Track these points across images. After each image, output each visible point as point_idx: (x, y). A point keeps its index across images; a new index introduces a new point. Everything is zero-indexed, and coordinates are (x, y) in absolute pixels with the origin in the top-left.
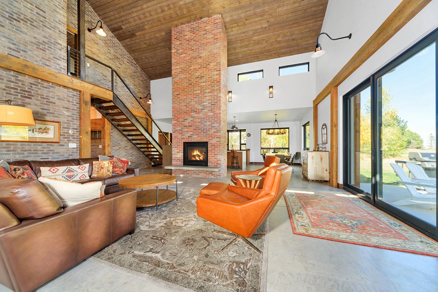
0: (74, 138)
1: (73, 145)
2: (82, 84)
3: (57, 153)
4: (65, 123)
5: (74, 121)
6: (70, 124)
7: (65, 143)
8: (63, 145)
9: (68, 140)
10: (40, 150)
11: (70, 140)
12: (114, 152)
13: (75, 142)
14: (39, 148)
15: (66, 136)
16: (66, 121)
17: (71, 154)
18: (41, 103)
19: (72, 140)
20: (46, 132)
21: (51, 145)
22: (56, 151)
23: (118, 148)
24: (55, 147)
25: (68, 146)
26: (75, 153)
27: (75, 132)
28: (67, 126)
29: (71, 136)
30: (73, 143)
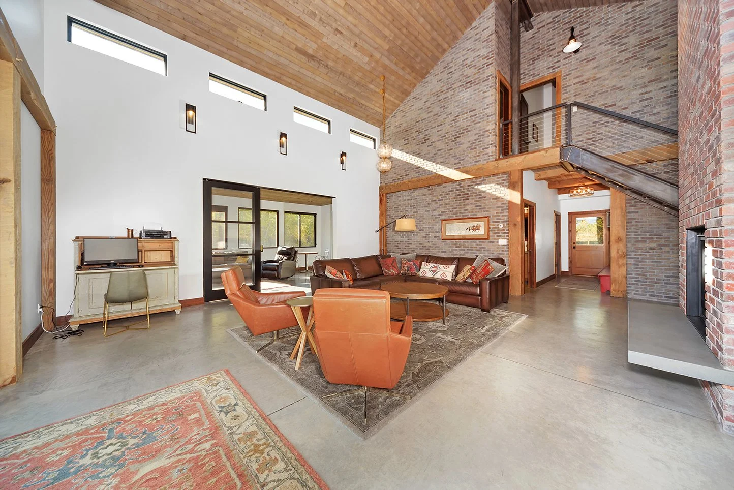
0: (504, 233)
1: (503, 242)
2: (508, 163)
3: (488, 250)
4: (495, 216)
5: (503, 213)
6: (499, 216)
7: (495, 239)
8: (493, 242)
9: (498, 236)
10: (475, 247)
11: (500, 236)
12: (640, 255)
13: (505, 237)
14: (474, 245)
15: (496, 231)
16: (495, 214)
17: (501, 252)
18: (475, 201)
19: (503, 235)
20: (478, 229)
21: (482, 242)
22: (487, 248)
23: (654, 245)
24: (486, 244)
25: (498, 242)
26: (505, 251)
27: (505, 225)
28: (497, 219)
29: (501, 230)
30: (503, 239)
